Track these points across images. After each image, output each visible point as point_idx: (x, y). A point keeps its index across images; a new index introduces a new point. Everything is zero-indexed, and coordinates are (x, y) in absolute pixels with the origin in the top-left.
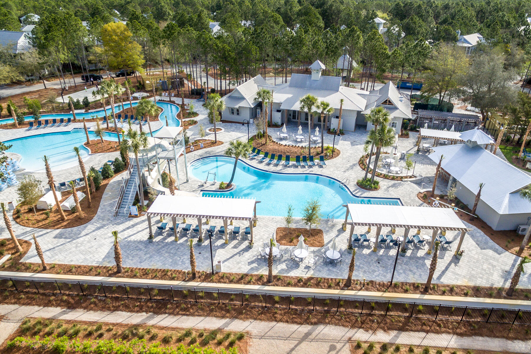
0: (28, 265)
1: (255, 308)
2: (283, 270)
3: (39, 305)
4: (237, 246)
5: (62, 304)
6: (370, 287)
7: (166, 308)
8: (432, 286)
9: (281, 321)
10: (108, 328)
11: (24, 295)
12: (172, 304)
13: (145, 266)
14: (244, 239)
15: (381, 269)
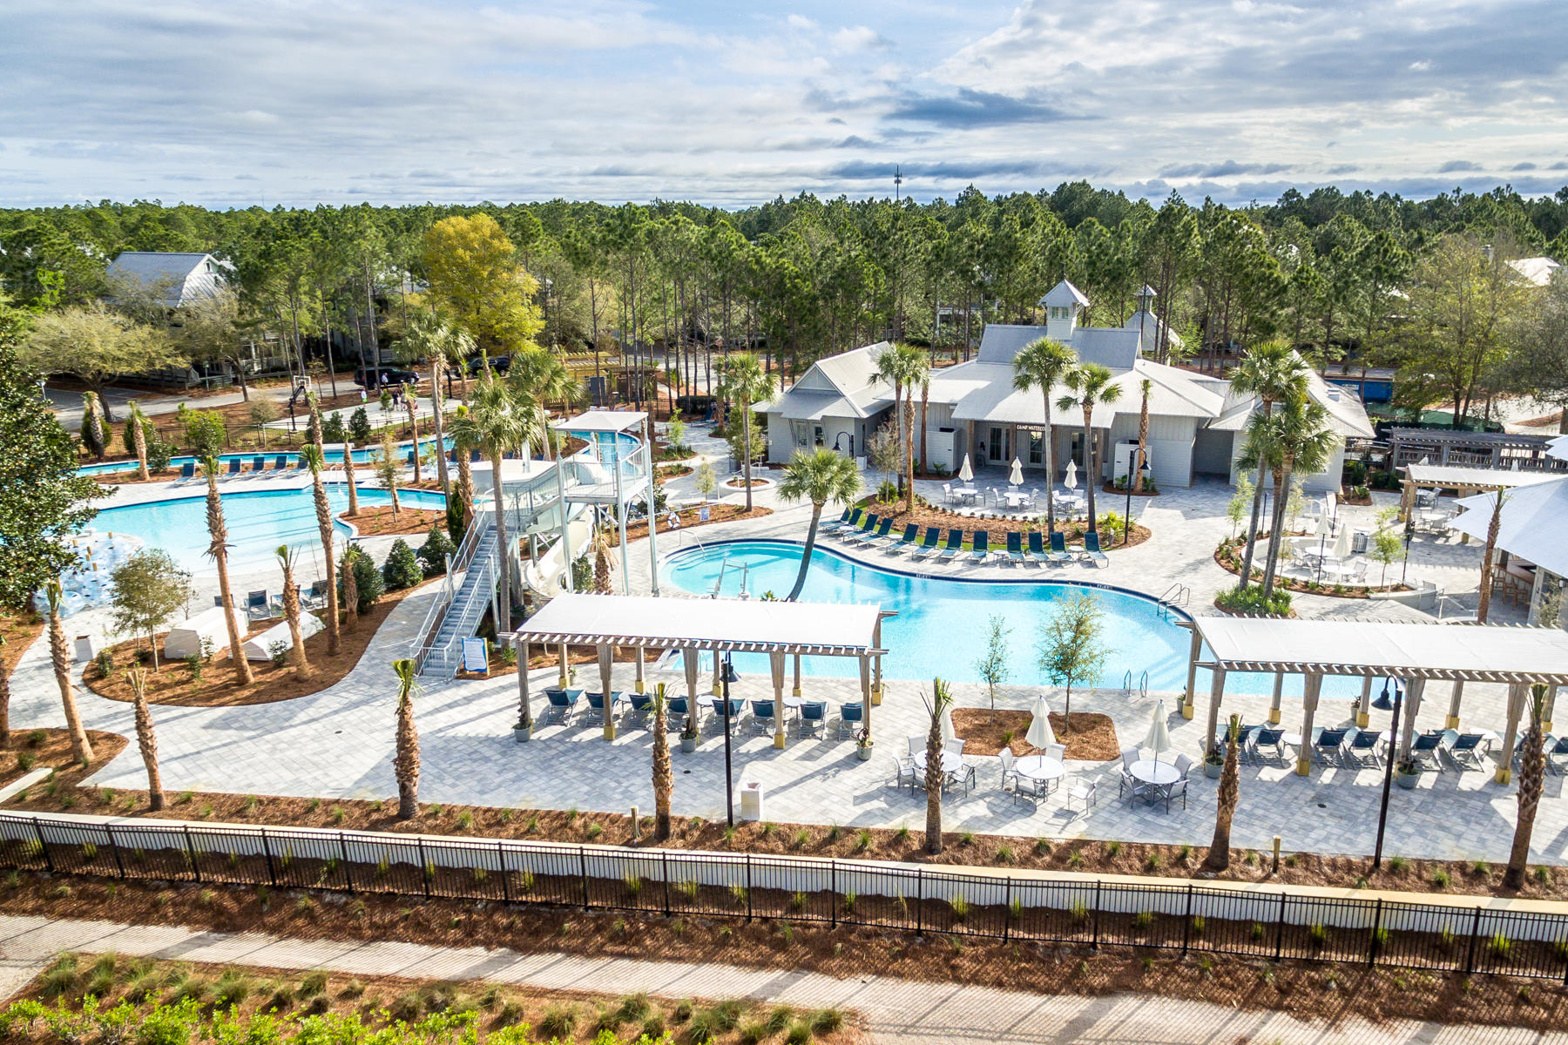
0: (104, 796)
1: (878, 935)
2: (977, 819)
3: (117, 920)
4: (817, 753)
5: (197, 915)
6: (1298, 871)
7: (560, 934)
8: (1532, 872)
9: (975, 980)
10: (344, 987)
11: (72, 885)
12: (579, 918)
13: (497, 801)
14: (840, 735)
15: (1331, 822)
